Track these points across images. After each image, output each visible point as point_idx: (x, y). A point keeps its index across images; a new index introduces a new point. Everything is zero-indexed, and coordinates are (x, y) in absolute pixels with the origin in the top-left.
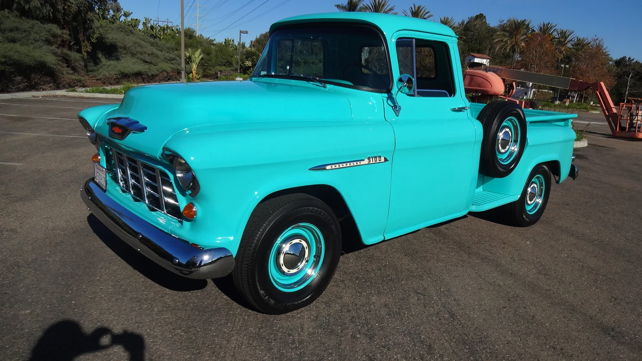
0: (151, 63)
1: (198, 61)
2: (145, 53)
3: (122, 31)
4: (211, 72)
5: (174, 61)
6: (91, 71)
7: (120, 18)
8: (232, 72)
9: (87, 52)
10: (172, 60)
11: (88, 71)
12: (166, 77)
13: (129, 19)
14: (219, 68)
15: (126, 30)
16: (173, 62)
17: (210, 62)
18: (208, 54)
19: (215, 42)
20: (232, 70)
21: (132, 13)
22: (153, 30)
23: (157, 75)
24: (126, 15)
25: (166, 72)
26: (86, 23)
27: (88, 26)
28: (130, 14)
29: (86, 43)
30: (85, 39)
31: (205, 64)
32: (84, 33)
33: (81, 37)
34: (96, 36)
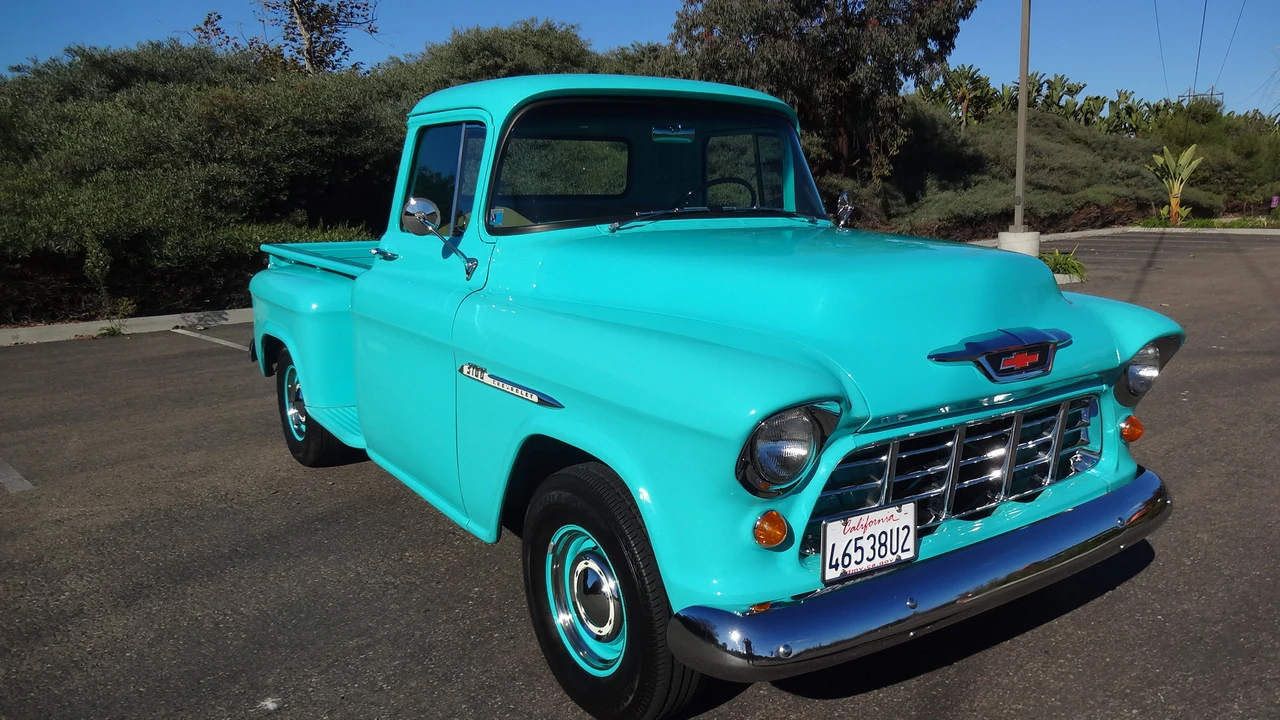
0: (1055, 188)
1: (1186, 174)
2: (1044, 167)
3: (1037, 126)
4: (1252, 198)
5: (1136, 179)
6: (897, 215)
7: (1059, 100)
9: (884, 178)
10: (1128, 177)
11: (889, 216)
12: (1097, 218)
13: (1080, 99)
15: (1046, 122)
16: (1132, 181)
17: (1251, 175)
18: (1249, 155)
21: (1085, 85)
22: (1130, 116)
23: (1068, 216)
24: (1072, 91)
25: (1098, 207)
26: (878, 119)
27: (883, 123)
28: (1081, 88)
29: (881, 158)
30: (879, 151)
31: (1237, 180)
32: (878, 140)
33: (872, 147)
34: (900, 141)
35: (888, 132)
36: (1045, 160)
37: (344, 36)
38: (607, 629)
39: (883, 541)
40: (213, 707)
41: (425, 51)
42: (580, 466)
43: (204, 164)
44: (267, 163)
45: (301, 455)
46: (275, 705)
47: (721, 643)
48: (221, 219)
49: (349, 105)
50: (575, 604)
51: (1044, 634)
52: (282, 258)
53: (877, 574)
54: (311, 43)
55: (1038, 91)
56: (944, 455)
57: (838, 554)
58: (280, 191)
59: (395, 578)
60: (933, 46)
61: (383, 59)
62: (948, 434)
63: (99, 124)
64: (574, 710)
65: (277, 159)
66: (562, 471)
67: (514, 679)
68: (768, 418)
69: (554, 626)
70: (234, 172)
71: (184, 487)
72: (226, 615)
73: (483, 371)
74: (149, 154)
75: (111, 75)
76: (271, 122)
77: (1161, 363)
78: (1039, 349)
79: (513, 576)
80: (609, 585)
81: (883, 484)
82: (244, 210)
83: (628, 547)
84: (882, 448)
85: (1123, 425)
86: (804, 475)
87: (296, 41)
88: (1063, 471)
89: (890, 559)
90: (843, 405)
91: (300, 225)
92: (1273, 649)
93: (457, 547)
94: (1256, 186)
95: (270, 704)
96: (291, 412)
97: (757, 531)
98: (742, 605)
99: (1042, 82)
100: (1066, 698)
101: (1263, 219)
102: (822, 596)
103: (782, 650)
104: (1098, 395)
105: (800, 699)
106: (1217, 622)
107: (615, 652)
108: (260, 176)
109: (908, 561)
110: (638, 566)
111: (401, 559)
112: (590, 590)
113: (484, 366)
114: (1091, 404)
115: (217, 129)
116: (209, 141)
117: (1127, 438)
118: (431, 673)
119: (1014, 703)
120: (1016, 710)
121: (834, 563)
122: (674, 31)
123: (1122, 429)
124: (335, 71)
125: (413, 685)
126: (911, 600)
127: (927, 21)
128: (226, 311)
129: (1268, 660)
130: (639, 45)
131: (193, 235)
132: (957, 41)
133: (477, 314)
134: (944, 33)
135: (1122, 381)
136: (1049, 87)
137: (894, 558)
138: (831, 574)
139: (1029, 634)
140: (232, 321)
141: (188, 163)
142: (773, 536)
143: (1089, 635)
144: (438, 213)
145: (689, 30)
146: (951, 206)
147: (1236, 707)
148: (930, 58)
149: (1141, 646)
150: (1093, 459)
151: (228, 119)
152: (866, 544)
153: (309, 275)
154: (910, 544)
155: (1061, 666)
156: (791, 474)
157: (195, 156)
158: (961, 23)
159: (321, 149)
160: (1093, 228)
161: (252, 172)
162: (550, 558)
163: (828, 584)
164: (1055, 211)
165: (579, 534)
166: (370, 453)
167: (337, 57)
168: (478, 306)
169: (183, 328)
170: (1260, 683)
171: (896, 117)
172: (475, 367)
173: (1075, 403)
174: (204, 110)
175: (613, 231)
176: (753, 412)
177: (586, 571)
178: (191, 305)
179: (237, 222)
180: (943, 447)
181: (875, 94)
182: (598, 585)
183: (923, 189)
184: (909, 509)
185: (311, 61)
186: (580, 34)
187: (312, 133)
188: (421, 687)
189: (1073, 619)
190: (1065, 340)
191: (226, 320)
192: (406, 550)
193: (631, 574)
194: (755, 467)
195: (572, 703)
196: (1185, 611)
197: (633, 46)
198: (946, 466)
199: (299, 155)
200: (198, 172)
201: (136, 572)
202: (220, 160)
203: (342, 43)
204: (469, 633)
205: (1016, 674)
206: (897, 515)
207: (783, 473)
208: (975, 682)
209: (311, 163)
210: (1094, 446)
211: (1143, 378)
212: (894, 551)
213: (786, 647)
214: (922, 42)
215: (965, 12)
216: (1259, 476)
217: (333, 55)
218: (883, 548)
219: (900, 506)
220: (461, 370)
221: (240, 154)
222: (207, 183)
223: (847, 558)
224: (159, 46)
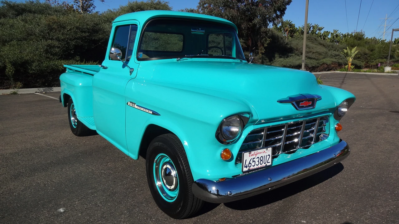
0: (314, 59)
1: (353, 55)
2: (311, 52)
3: (309, 39)
4: (373, 64)
5: (338, 56)
7: (316, 32)
8: (393, 63)
12: (326, 68)
13: (322, 32)
14: (381, 60)
15: (312, 38)
16: (337, 57)
17: (372, 56)
18: (372, 50)
19: (386, 41)
20: (393, 62)
21: (324, 28)
22: (337, 38)
23: (318, 67)
24: (320, 29)
25: (327, 65)
26: (261, 35)
27: (263, 36)
28: (323, 29)
29: (262, 47)
30: (261, 45)
31: (368, 58)
32: (261, 41)
33: (259, 44)
34: (267, 42)
35: (264, 39)
36: (311, 50)
37: (94, 2)
38: (173, 187)
39: (261, 159)
40: (43, 211)
41: (119, 8)
42: (165, 135)
43: (46, 40)
44: (67, 41)
45: (75, 132)
46: (63, 210)
47: (209, 191)
48: (52, 58)
49: (94, 24)
50: (162, 179)
51: (310, 191)
52: (71, 69)
53: (259, 170)
54: (83, 4)
55: (310, 29)
56: (281, 133)
57: (247, 163)
58: (71, 50)
59: (104, 171)
60: (278, 13)
61: (106, 10)
62: (283, 126)
63: (12, 26)
64: (161, 213)
65: (71, 40)
66: (159, 136)
67: (142, 203)
68: (226, 118)
69: (155, 186)
70: (56, 43)
71: (36, 142)
72: (48, 182)
73: (135, 104)
74: (28, 36)
75: (16, 10)
76: (69, 28)
77: (348, 107)
78: (312, 100)
79: (143, 171)
80: (174, 173)
81: (262, 141)
82: (59, 55)
83: (180, 160)
84: (262, 130)
85: (336, 126)
86: (237, 137)
87: (78, 3)
88: (317, 140)
89: (264, 165)
90: (250, 115)
91: (77, 61)
92: (380, 196)
93: (125, 162)
94: (374, 60)
95: (62, 210)
96: (72, 118)
97: (222, 155)
98: (216, 179)
99: (311, 26)
100: (316, 210)
101: (376, 70)
102: (242, 176)
103: (229, 193)
104: (329, 116)
105: (234, 210)
106: (362, 188)
107: (175, 194)
108: (65, 45)
109: (269, 166)
110: (183, 166)
111: (107, 165)
112: (167, 175)
113: (135, 102)
114: (326, 119)
115: (51, 29)
116: (48, 33)
117: (337, 130)
118: (115, 201)
119: (300, 212)
120: (301, 214)
121: (246, 166)
122: (199, 5)
123: (335, 127)
124: (90, 13)
125: (109, 204)
126: (270, 178)
127: (277, 5)
128: (53, 88)
129: (378, 199)
130: (187, 9)
131: (42, 63)
132: (286, 12)
133: (133, 86)
134: (282, 9)
135: (336, 112)
136: (313, 28)
137: (265, 164)
138: (245, 169)
139: (305, 191)
140: (54, 91)
141: (41, 40)
142: (227, 157)
143: (323, 191)
144: (121, 53)
145: (203, 5)
146: (282, 63)
147: (369, 213)
148: (278, 17)
149: (339, 195)
150: (326, 136)
151: (55, 26)
152: (256, 160)
153: (79, 74)
154: (270, 160)
155: (315, 200)
156: (233, 137)
157: (44, 37)
158: (287, 6)
159: (85, 37)
160: (325, 71)
161: (62, 43)
162: (155, 164)
163: (244, 172)
164: (314, 65)
165: (164, 156)
166: (98, 132)
167: (91, 9)
168: (133, 83)
169: (38, 92)
170: (376, 206)
171: (267, 35)
172: (132, 103)
173: (322, 118)
174: (47, 23)
175: (178, 61)
176: (221, 116)
177: (166, 168)
178: (41, 85)
179: (57, 59)
180: (281, 130)
181: (260, 27)
182: (170, 173)
183: (274, 57)
184: (270, 149)
185: (82, 10)
186: (169, 5)
187: (82, 32)
188: (112, 205)
189: (318, 186)
190: (319, 98)
191: (53, 90)
192: (109, 163)
193: (181, 169)
194: (222, 134)
195: (161, 211)
196: (353, 184)
197: (185, 9)
198: (282, 137)
199: (77, 39)
200: (44, 43)
201: (19, 168)
202: (52, 39)
203: (93, 4)
204: (128, 189)
205: (301, 203)
206: (266, 151)
207: (231, 136)
208: (289, 205)
209: (81, 41)
210: (327, 132)
211: (343, 111)
212: (265, 162)
213: (230, 192)
214: (275, 12)
215: (288, 3)
216: (375, 145)
217: (90, 8)
218: (261, 162)
219: (267, 148)
220: (127, 104)
221: (58, 37)
222: (47, 46)
223: (250, 164)
224: (33, 2)
